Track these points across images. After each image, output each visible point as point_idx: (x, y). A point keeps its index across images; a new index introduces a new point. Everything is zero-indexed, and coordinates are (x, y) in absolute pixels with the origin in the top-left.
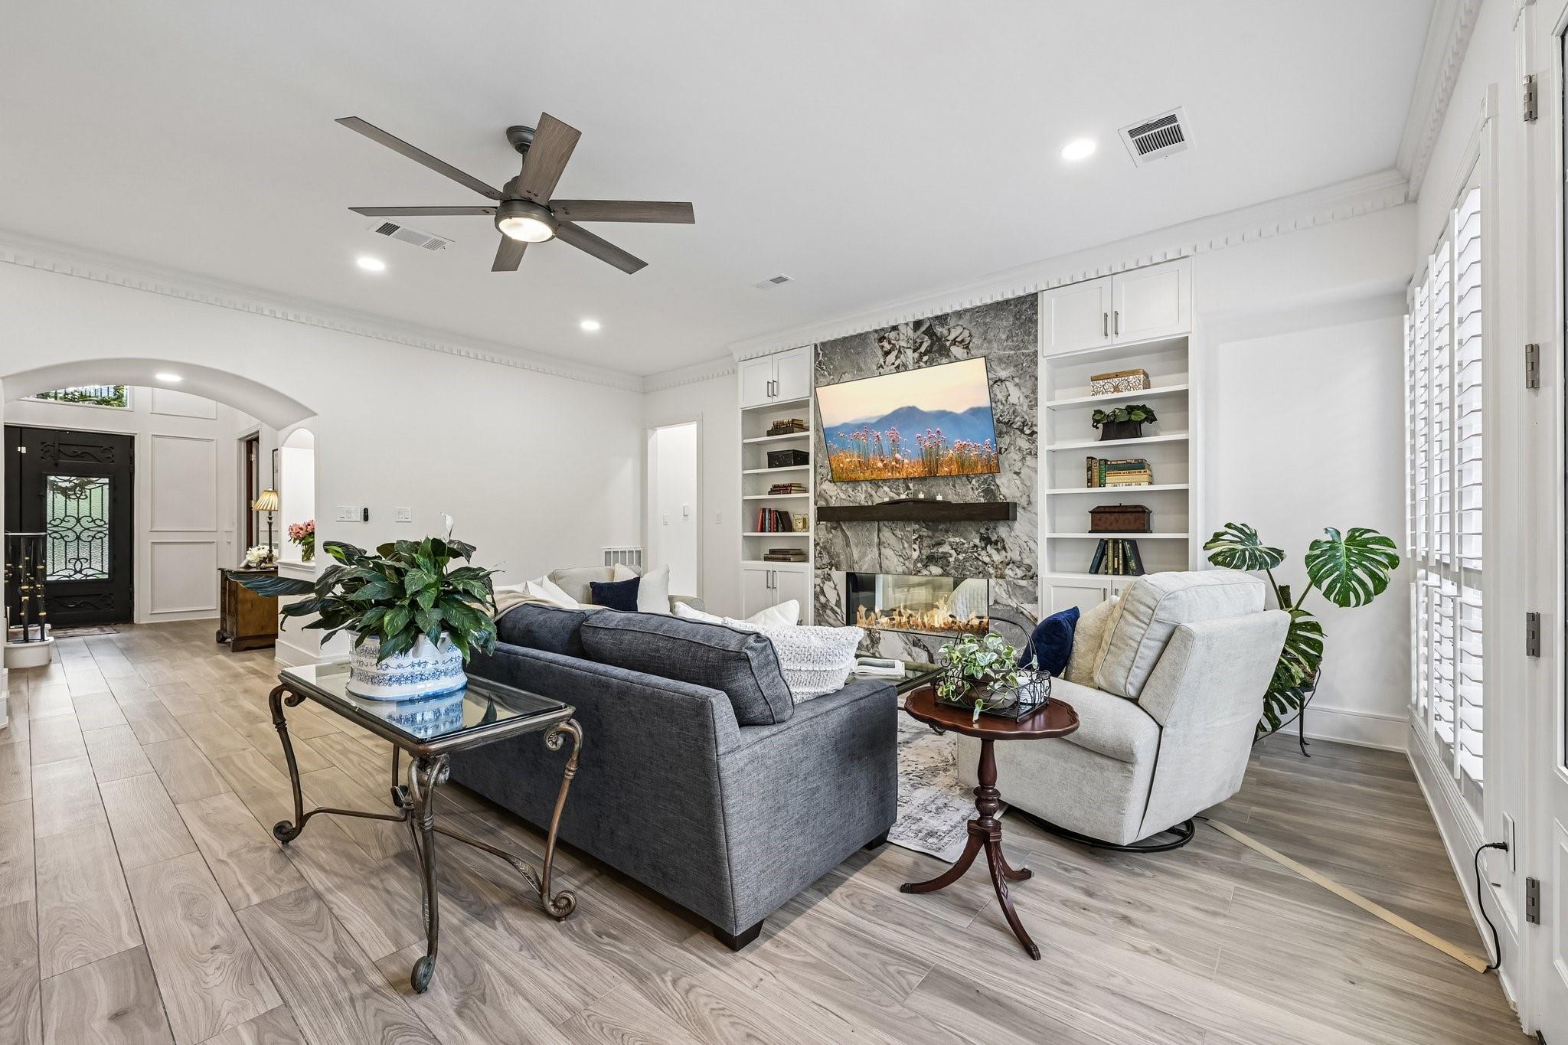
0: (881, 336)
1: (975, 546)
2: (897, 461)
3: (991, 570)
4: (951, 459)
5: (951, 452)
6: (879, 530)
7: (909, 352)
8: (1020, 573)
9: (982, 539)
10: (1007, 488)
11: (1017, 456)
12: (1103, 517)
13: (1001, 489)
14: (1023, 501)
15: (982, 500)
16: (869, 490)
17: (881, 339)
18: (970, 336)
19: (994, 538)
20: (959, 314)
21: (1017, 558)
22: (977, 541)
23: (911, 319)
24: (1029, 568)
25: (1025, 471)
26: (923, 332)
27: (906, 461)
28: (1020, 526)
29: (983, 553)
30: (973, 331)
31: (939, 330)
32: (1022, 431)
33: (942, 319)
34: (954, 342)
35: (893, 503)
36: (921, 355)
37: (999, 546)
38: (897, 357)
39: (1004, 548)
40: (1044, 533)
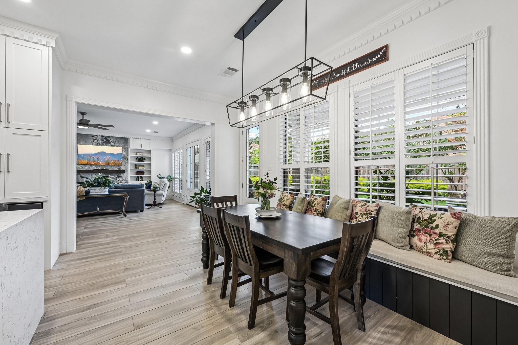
0: (93, 136)
1: (116, 178)
2: (98, 163)
3: (120, 182)
4: (112, 163)
5: (112, 161)
6: (92, 175)
7: (101, 141)
8: (125, 182)
9: (118, 176)
10: (123, 168)
11: (125, 163)
12: (138, 173)
13: (122, 168)
14: (126, 170)
15: (118, 170)
16: (89, 167)
17: (93, 137)
18: (115, 141)
19: (120, 176)
20: (113, 137)
21: (124, 179)
22: (117, 177)
23: (101, 135)
24: (127, 181)
25: (126, 166)
26: (104, 138)
27: (100, 163)
28: (125, 174)
29: (118, 179)
30: (116, 141)
31: (108, 139)
32: (126, 159)
33: (109, 137)
34: (112, 142)
35: (96, 170)
36: (103, 142)
37: (121, 177)
38: (97, 141)
39: (122, 178)
40: (129, 176)
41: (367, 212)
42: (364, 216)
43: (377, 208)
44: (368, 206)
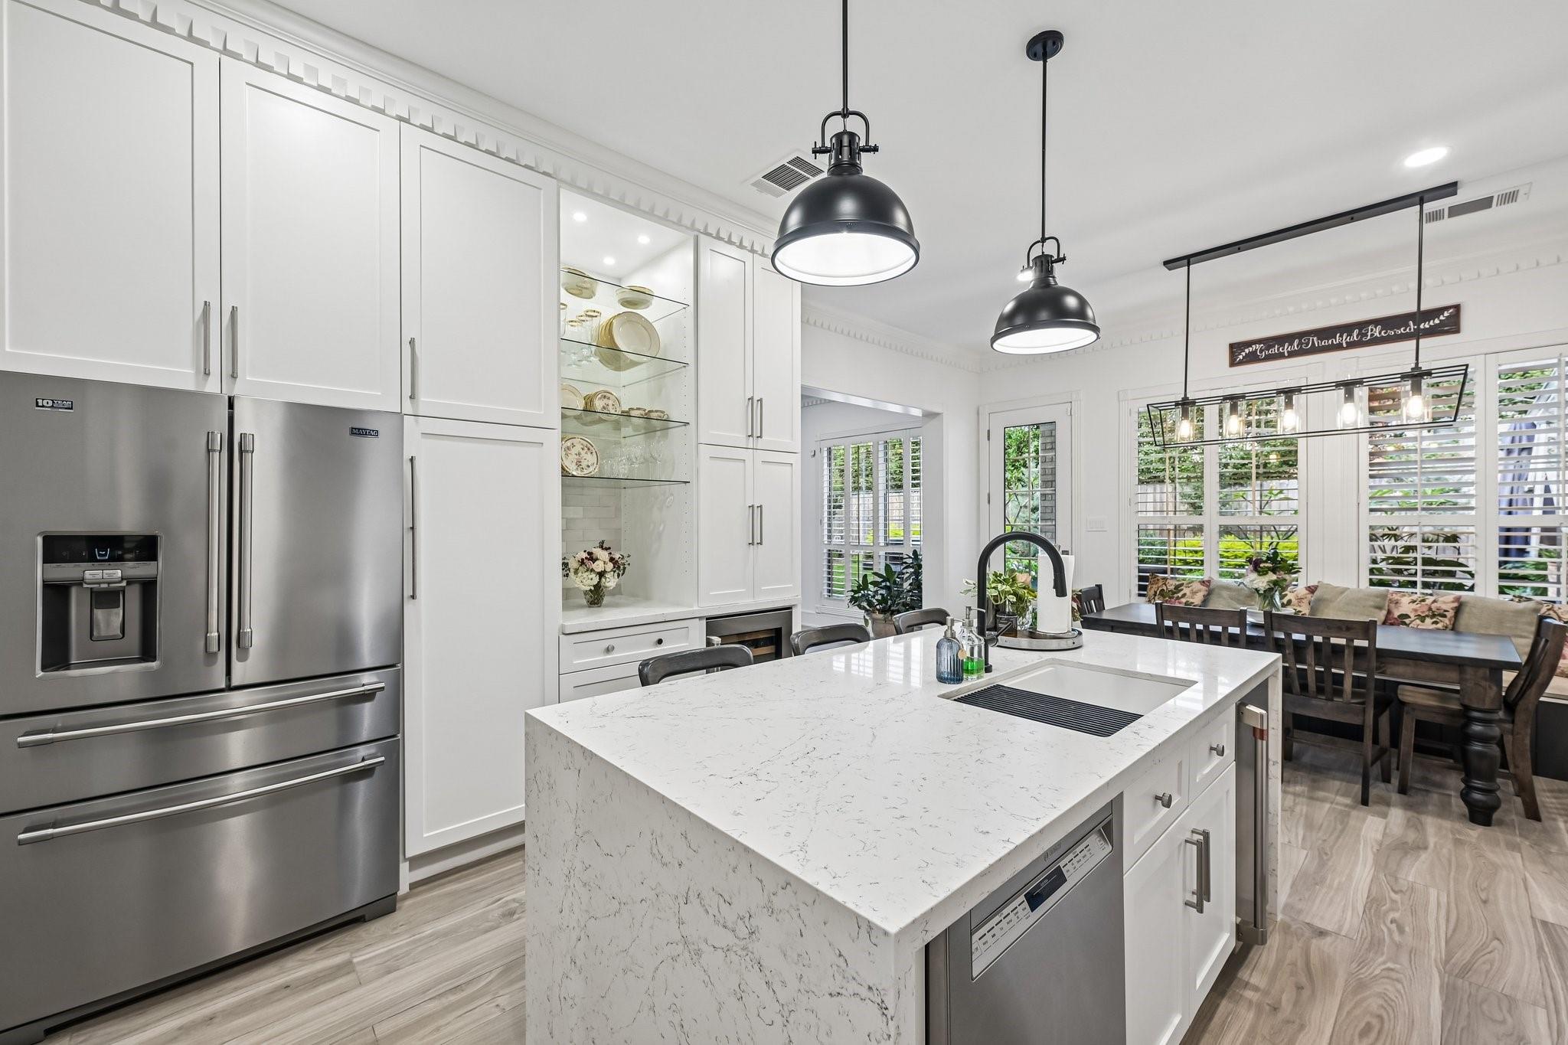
41: (1433, 612)
42: (1428, 621)
43: (1456, 605)
44: (1435, 601)
